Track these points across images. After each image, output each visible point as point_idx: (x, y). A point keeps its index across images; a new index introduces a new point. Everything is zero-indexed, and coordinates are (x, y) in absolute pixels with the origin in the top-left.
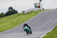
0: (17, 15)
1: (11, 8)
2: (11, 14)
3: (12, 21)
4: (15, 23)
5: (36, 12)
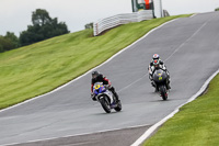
0: (66, 42)
1: (40, 14)
2: (41, 36)
3: (46, 62)
4: (57, 71)
5: (138, 26)
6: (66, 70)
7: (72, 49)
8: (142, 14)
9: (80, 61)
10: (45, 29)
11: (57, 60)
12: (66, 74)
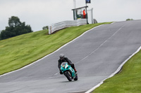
0: (31, 37)
1: (14, 19)
2: (14, 33)
3: (17, 50)
4: (25, 56)
5: (77, 29)
6: (31, 55)
7: (35, 42)
8: (80, 21)
9: (39, 50)
10: (17, 29)
11: (24, 49)
12: (31, 57)
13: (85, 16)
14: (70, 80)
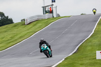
2: (1, 24)
4: (8, 40)
6: (13, 40)
7: (15, 30)
8: (48, 15)
9: (19, 36)
13: (51, 12)
14: (48, 57)
